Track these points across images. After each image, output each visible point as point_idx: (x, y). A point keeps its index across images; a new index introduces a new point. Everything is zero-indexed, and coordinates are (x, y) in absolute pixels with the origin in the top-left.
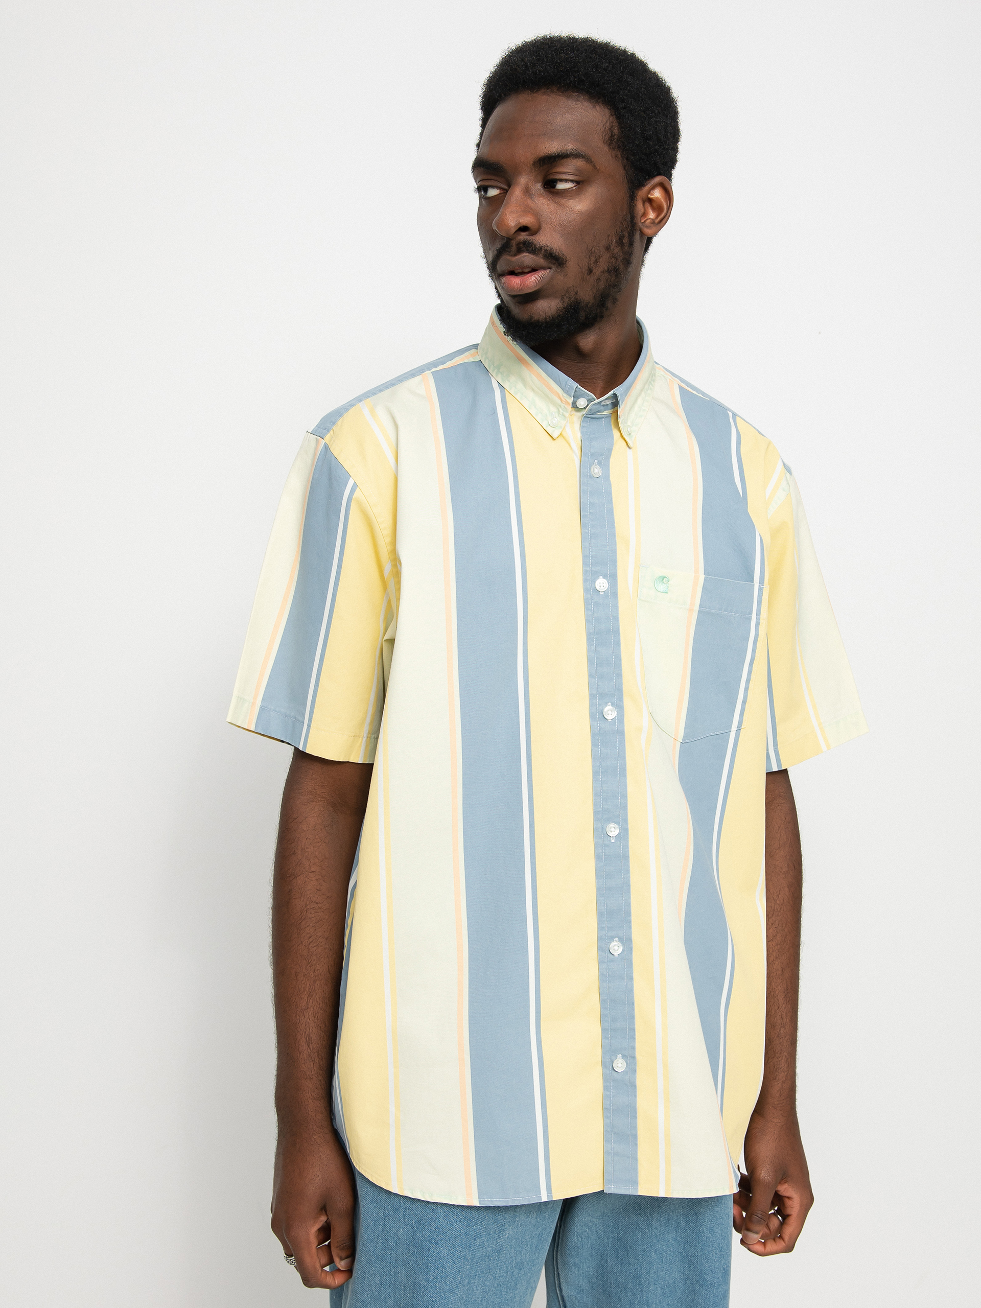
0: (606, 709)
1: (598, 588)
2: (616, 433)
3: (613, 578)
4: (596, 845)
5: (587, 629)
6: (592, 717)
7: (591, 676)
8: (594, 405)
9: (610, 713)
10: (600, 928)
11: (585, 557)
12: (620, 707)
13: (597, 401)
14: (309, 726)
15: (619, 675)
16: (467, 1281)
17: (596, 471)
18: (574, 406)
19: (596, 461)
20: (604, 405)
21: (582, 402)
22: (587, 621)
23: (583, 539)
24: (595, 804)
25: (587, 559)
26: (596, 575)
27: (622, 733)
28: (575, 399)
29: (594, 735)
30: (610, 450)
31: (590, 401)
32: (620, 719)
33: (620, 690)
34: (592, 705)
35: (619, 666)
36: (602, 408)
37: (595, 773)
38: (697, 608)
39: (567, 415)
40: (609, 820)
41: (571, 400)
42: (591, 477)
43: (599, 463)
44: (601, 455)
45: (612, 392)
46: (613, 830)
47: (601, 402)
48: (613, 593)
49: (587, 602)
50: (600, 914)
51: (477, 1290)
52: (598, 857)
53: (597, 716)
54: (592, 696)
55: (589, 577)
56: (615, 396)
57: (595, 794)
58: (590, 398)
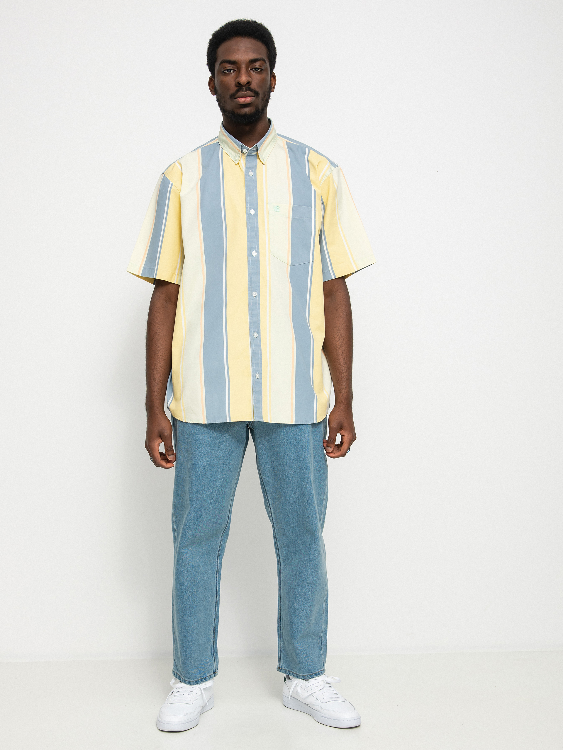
0: (253, 253)
1: (251, 213)
2: (258, 160)
3: (256, 210)
4: (249, 299)
5: (247, 226)
6: (248, 255)
7: (248, 241)
8: (249, 150)
9: (254, 253)
10: (250, 328)
11: (246, 203)
12: (258, 252)
13: (250, 149)
14: (157, 269)
15: (258, 241)
16: (210, 451)
17: (251, 173)
18: (242, 152)
19: (251, 170)
20: (253, 151)
21: (245, 151)
22: (247, 224)
23: (246, 196)
24: (249, 285)
25: (247, 203)
26: (250, 209)
27: (259, 261)
28: (242, 150)
29: (249, 261)
30: (256, 166)
31: (247, 150)
32: (258, 256)
33: (258, 246)
34: (248, 251)
35: (258, 238)
36: (253, 152)
37: (249, 274)
38: (291, 217)
39: (240, 155)
40: (253, 291)
41: (241, 150)
42: (249, 176)
43: (252, 171)
44: (253, 168)
45: (255, 145)
46: (255, 294)
47: (252, 149)
48: (256, 214)
49: (247, 217)
50: (250, 323)
51: (214, 455)
52: (249, 303)
53: (250, 255)
54: (248, 248)
55: (248, 209)
56: (256, 146)
57: (249, 281)
58: (248, 148)
